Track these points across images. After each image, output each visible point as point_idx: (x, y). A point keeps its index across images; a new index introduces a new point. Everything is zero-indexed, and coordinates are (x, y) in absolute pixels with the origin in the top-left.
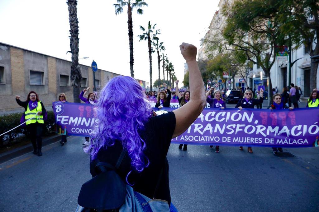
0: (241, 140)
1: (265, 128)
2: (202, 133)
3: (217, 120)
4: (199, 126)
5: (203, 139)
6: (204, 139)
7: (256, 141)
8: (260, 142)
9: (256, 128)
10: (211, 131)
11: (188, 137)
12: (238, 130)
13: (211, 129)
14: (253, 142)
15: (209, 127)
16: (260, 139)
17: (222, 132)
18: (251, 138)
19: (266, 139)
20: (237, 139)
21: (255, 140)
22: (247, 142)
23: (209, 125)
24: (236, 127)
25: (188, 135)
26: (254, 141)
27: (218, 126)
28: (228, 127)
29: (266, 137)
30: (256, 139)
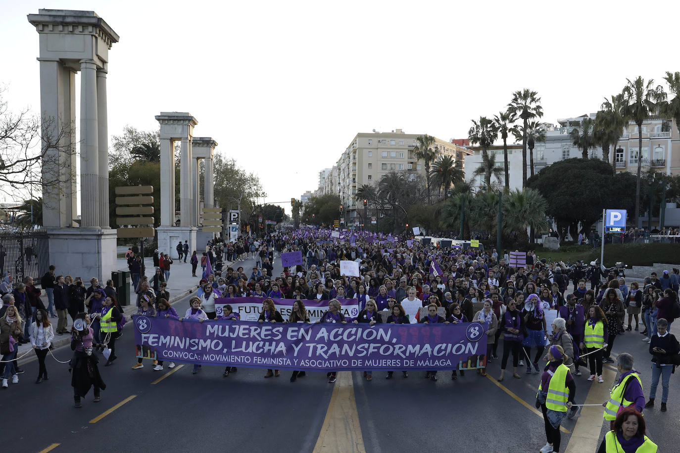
0: (375, 364)
2: (326, 357)
3: (345, 338)
4: (322, 348)
5: (327, 364)
6: (329, 365)
9: (394, 349)
10: (338, 353)
11: (309, 362)
12: (371, 350)
13: (337, 350)
15: (335, 348)
17: (351, 354)
18: (388, 361)
19: (405, 361)
20: (370, 362)
21: (393, 363)
22: (383, 365)
23: (335, 345)
24: (369, 346)
25: (310, 359)
27: (346, 346)
28: (359, 348)
29: (405, 359)
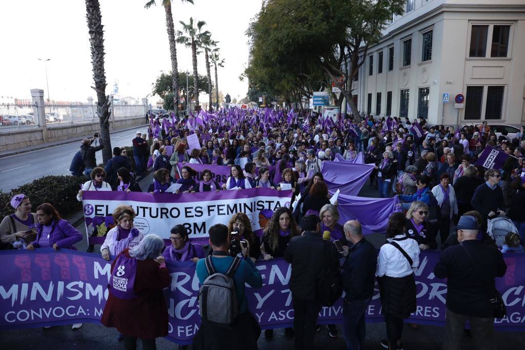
7: (427, 313)
8: (436, 314)
14: (422, 315)
16: (436, 310)
21: (426, 311)
26: (423, 312)
30: (428, 309)
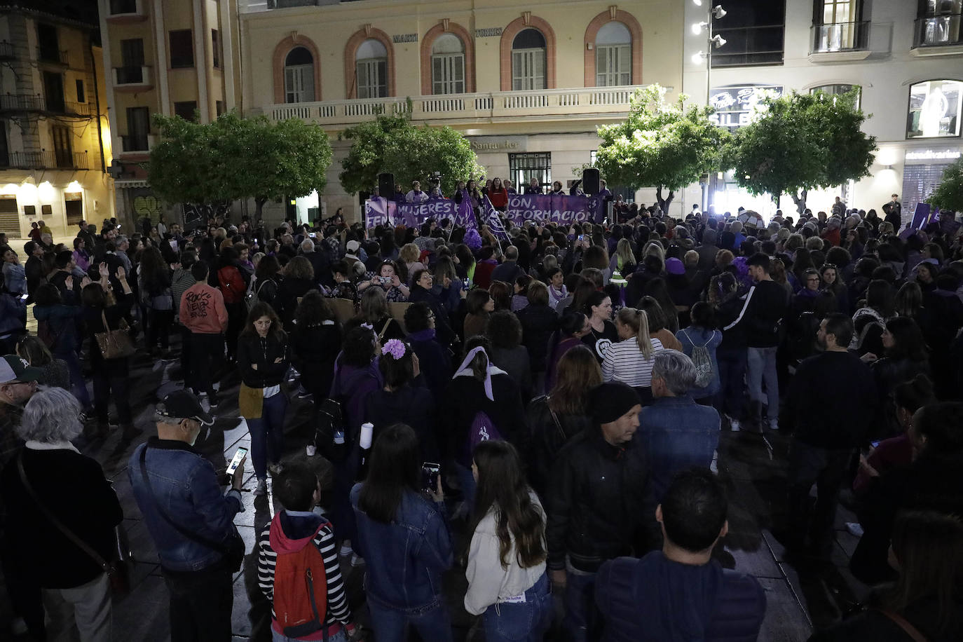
1: (541, 213)
